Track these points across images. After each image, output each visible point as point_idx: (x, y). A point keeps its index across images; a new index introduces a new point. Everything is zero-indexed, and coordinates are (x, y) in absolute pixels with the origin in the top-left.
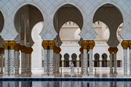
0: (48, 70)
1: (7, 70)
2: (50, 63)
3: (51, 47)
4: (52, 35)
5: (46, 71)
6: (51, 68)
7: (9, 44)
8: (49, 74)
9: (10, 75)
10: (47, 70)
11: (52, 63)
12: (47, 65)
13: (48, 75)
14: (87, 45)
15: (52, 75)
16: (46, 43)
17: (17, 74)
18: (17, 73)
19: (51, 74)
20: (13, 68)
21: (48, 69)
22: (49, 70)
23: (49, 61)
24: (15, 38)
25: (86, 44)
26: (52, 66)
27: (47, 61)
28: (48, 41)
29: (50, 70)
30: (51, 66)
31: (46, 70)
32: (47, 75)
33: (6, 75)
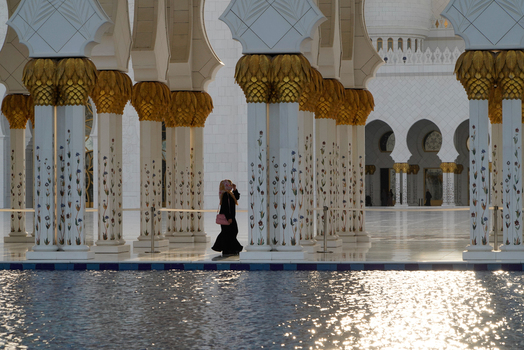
0: (272, 220)
1: (47, 218)
2: (281, 179)
3: (287, 85)
4: (293, 22)
5: (260, 223)
6: (288, 207)
7: (56, 72)
8: (275, 242)
9: (66, 247)
10: (264, 220)
11: (293, 181)
12: (263, 188)
13: (269, 248)
14: (489, 76)
15: (293, 243)
16: (259, 68)
17: (108, 241)
18: (109, 237)
19: (288, 242)
20: (78, 208)
21: (273, 211)
22: (275, 217)
23: (276, 166)
24: (93, 43)
25: (483, 71)
26: (293, 197)
27: (264, 165)
28: (272, 55)
29: (284, 218)
30: (290, 193)
31: (258, 218)
32: (265, 247)
33: (43, 246)
